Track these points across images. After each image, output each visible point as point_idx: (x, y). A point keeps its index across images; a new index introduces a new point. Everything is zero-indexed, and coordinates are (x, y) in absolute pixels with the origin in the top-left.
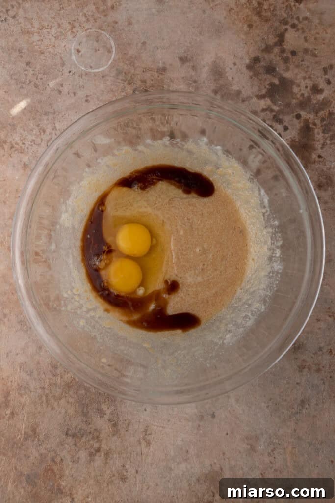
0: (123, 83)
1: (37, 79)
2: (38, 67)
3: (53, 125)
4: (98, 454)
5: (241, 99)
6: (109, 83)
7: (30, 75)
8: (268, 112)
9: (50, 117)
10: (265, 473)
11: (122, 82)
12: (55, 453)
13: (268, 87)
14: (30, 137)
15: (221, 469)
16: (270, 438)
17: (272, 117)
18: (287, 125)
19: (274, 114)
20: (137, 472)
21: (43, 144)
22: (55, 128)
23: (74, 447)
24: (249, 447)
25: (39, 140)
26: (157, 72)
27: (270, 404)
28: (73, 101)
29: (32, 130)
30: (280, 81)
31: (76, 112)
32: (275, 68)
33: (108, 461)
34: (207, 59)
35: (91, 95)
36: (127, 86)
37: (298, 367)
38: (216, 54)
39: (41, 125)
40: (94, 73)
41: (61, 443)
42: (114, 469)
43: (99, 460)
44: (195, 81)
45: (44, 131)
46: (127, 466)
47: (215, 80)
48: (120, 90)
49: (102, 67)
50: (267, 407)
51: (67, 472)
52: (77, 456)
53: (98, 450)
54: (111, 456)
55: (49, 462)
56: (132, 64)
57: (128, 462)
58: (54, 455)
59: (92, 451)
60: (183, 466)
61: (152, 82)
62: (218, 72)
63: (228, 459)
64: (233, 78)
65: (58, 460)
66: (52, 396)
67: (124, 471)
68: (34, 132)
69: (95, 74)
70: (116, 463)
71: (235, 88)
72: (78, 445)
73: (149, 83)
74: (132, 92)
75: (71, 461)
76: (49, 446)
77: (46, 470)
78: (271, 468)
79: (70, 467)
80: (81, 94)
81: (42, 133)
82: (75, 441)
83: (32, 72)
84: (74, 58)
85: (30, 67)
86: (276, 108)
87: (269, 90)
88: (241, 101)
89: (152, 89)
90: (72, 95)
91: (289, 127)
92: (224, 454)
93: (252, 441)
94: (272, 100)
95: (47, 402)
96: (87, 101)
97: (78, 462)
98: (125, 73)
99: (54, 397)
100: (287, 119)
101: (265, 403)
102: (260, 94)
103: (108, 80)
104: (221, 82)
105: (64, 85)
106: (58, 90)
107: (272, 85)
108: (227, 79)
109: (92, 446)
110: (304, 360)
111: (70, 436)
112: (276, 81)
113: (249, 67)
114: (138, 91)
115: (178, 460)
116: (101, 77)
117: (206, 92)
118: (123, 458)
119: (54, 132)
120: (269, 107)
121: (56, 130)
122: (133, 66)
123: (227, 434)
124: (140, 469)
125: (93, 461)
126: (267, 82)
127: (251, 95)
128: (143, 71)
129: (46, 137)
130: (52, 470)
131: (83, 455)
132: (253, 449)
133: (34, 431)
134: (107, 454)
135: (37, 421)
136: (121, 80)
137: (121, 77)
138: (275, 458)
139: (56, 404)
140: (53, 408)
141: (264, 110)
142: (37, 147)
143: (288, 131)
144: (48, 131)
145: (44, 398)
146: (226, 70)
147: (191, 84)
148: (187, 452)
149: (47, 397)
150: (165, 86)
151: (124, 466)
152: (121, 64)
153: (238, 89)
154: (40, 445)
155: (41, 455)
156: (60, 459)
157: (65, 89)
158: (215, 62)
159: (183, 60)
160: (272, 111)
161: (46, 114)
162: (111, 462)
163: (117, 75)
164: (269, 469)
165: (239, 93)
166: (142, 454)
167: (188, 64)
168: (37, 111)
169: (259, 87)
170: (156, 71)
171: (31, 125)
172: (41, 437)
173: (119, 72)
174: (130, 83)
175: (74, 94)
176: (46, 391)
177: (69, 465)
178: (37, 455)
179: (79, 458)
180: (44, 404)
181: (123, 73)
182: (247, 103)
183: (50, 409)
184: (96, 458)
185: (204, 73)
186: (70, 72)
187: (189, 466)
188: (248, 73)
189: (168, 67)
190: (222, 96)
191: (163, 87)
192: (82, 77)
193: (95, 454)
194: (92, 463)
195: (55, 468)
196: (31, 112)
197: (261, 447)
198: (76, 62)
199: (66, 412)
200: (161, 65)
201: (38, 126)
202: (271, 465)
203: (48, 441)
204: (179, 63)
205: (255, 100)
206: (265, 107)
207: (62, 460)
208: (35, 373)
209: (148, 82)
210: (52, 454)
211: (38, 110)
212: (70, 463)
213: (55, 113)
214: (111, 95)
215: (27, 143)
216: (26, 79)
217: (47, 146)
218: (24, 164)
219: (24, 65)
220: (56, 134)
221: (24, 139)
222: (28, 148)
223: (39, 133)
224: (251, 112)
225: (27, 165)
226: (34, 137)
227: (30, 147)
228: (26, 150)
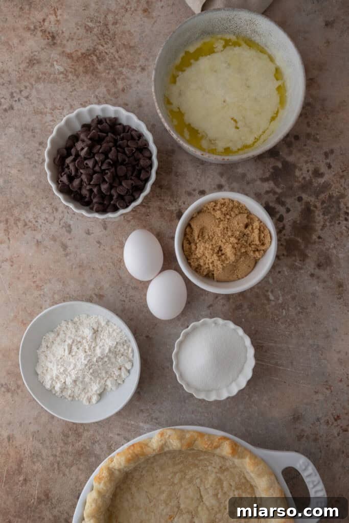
5: (245, 181)
8: (271, 194)
13: (271, 170)
14: (43, 216)
17: (275, 199)
18: (289, 207)
19: (277, 196)
21: (55, 222)
25: (51, 218)
26: (166, 154)
29: (45, 208)
30: (283, 164)
32: (279, 152)
37: (298, 436)
39: (53, 204)
45: (57, 210)
66: (64, 464)
68: (47, 211)
71: (240, 170)
76: (61, 509)
81: (55, 212)
85: (43, 148)
86: (279, 191)
87: (272, 174)
88: (245, 184)
91: (291, 209)
94: (275, 184)
95: (59, 469)
99: (66, 464)
100: (289, 201)
102: (264, 177)
107: (275, 168)
110: (303, 430)
112: (280, 165)
117: (213, 175)
119: (66, 210)
120: (272, 190)
126: (271, 166)
127: (255, 178)
129: (58, 215)
133: (47, 495)
135: (49, 486)
139: (68, 470)
140: (64, 475)
141: (267, 192)
142: (50, 225)
143: (290, 213)
144: (60, 210)
145: (56, 466)
147: (198, 166)
149: (58, 464)
150: (173, 168)
153: (243, 171)
154: (53, 508)
155: (55, 517)
160: (275, 193)
165: (244, 175)
169: (264, 170)
171: (44, 203)
172: (54, 501)
176: (58, 459)
178: (51, 517)
180: (55, 471)
182: (251, 185)
183: (62, 475)
190: (228, 179)
191: (171, 169)
196: (44, 191)
200: (169, 147)
201: (51, 204)
203: (61, 504)
205: (259, 182)
206: (268, 189)
215: (40, 221)
216: (39, 158)
217: (60, 224)
218: (37, 241)
219: (37, 145)
220: (68, 213)
221: (37, 217)
222: (41, 226)
223: (51, 211)
224: (255, 194)
225: (40, 242)
226: (47, 216)
227: (43, 225)
228: (39, 227)
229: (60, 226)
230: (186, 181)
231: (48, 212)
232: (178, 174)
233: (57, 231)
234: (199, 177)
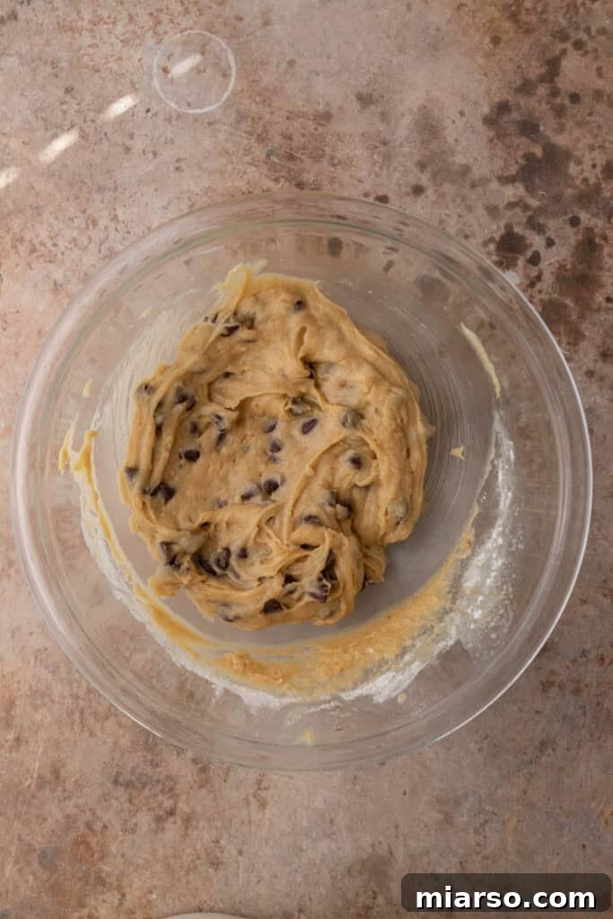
0: (248, 139)
1: (85, 121)
2: (88, 98)
3: (113, 212)
4: (171, 820)
5: (469, 181)
6: (221, 137)
7: (73, 112)
8: (518, 210)
9: (108, 195)
10: (466, 861)
11: (246, 135)
12: (94, 814)
13: (522, 161)
14: (69, 234)
15: (391, 853)
16: (480, 803)
17: (525, 219)
18: (552, 237)
19: (529, 213)
20: (240, 853)
22: (115, 218)
23: (127, 804)
24: (441, 817)
25: (83, 240)
26: (314, 120)
27: (485, 745)
28: (151, 167)
29: (71, 219)
30: (544, 150)
31: (156, 190)
32: (538, 126)
33: (190, 832)
34: (410, 101)
35: (186, 159)
36: (256, 145)
37: (541, 683)
38: (428, 92)
39: (89, 212)
40: (194, 115)
41: (105, 798)
42: (199, 846)
43: (172, 830)
44: (385, 143)
45: (95, 223)
46: (223, 842)
47: (423, 142)
48: (241, 152)
49: (209, 105)
50: (480, 750)
51: (113, 849)
52: (134, 821)
53: (172, 813)
54: (194, 823)
55: (82, 829)
56: (267, 103)
57: (226, 836)
58: (91, 818)
59: (161, 813)
60: (323, 845)
61: (303, 140)
62: (429, 128)
63: (404, 836)
64: (456, 140)
65: (98, 826)
66: (91, 713)
67: (217, 850)
68: (76, 224)
69: (196, 119)
70: (203, 835)
71: (460, 160)
72: (136, 801)
73: (298, 140)
74: (264, 156)
75: (122, 830)
76: (81, 802)
77: (77, 843)
78: (478, 854)
79: (120, 839)
80: (168, 154)
81: (91, 227)
82: (130, 794)
83: (76, 107)
84: (156, 83)
85: (74, 98)
86: (534, 203)
87: (522, 169)
88: (468, 186)
89: (302, 154)
90: (151, 156)
91: (556, 241)
92: (396, 827)
93: (447, 807)
94: (527, 188)
95: (81, 722)
96: (178, 169)
97: (134, 831)
98: (253, 119)
99: (95, 713)
100: (553, 225)
101: (476, 742)
102: (505, 175)
103: (219, 131)
104: (434, 146)
105: (135, 137)
106: (123, 145)
107: (529, 157)
108: (446, 142)
109: (160, 805)
110: (552, 672)
111: (121, 785)
112: (538, 152)
113: (488, 121)
114: (277, 155)
115: (314, 836)
116: (206, 125)
117: (404, 166)
118: (217, 829)
119: (113, 225)
120: (521, 201)
121: (118, 221)
122: (270, 105)
123: (405, 793)
124: (245, 848)
125: (162, 830)
126: (521, 153)
127: (489, 176)
128: (288, 118)
129: (97, 234)
130: (87, 844)
131: (144, 820)
132: (448, 820)
133: (56, 772)
134: (188, 820)
135: (62, 755)
136: (245, 133)
137: (245, 126)
138: (485, 837)
139: (98, 725)
140: (92, 734)
141: (511, 205)
142: (80, 253)
143: (554, 248)
144: (102, 223)
145: (77, 716)
146: (445, 125)
147: (376, 147)
148: (332, 821)
149: (82, 712)
150: (327, 149)
151: (217, 842)
152: (246, 101)
153: (464, 162)
154: (65, 798)
155: (68, 816)
156: (102, 824)
157: (138, 145)
158: (425, 107)
159: (365, 100)
160: (526, 207)
161: (100, 189)
162: (196, 833)
163: (238, 122)
164: (474, 856)
165: (466, 170)
166: (250, 822)
167: (372, 108)
168: (83, 182)
169: (506, 160)
170: (311, 117)
171: (72, 209)
172: (69, 785)
173: (242, 117)
174: (261, 139)
175: (155, 154)
176: (82, 703)
177: (118, 836)
178: (60, 817)
179: (136, 825)
180: (75, 727)
181: (249, 120)
182: (480, 189)
183: (87, 735)
184: (169, 825)
185: (404, 127)
186: (148, 111)
187: (334, 846)
188: (485, 132)
189: (334, 111)
190: (434, 175)
191: (324, 151)
192: (170, 122)
193: (166, 820)
194: (160, 835)
195: (93, 841)
196: (71, 185)
197: (462, 819)
198: (161, 94)
199: (115, 743)
200: (321, 108)
201: (84, 212)
202: (478, 849)
203: (81, 791)
204: (356, 106)
205: (495, 185)
206: (512, 200)
207: (105, 827)
208: (63, 670)
209: (295, 138)
210: (88, 816)
211: (86, 181)
212: (120, 833)
213: (116, 189)
214: (224, 160)
215: (62, 244)
216: (65, 119)
217: (100, 251)
218: (55, 283)
219: (60, 93)
220: (116, 229)
221: (57, 235)
222: (63, 254)
223: (84, 226)
224: (487, 208)
225: (61, 286)
226: (75, 234)
227: (68, 252)
228: (60, 256)
229: (101, 256)
230: (351, 176)
231: (78, 227)
232: (336, 161)
233: (94, 266)
234: (377, 169)
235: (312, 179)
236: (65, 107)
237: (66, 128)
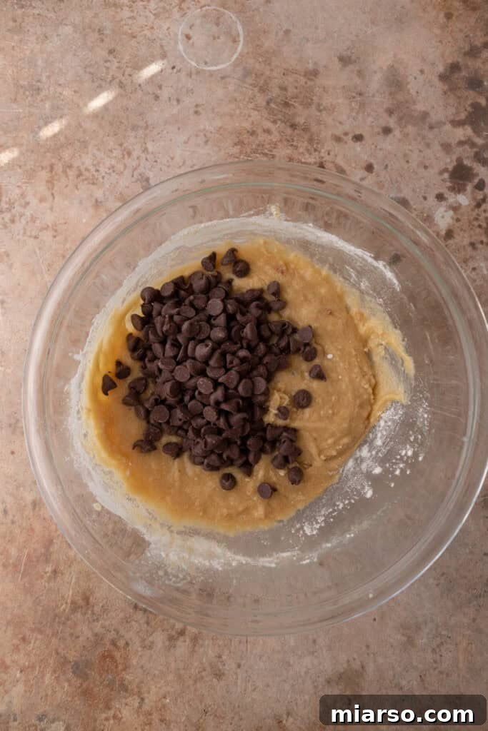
0: (252, 90)
1: (123, 75)
2: (127, 57)
3: (144, 145)
4: (181, 639)
5: (427, 124)
6: (231, 88)
7: (114, 68)
8: (467, 147)
9: (141, 132)
10: (425, 675)
11: (251, 87)
12: (118, 633)
13: (469, 109)
14: (108, 162)
15: (363, 667)
16: (437, 629)
17: (473, 154)
19: (476, 149)
20: (239, 666)
21: (126, 172)
22: (145, 150)
23: (146, 626)
24: (405, 639)
25: (120, 167)
26: (305, 76)
27: (442, 581)
28: (175, 111)
29: (111, 151)
30: (487, 100)
31: (179, 129)
32: (482, 82)
33: (196, 648)
34: (381, 62)
35: (203, 105)
36: (259, 95)
38: (395, 56)
39: (125, 145)
40: (209, 71)
41: (127, 620)
42: (204, 660)
43: (183, 647)
44: (361, 94)
45: (129, 154)
46: (224, 657)
47: (390, 94)
48: (247, 100)
49: (222, 63)
50: (437, 585)
51: (134, 662)
52: (151, 639)
53: (182, 633)
54: (200, 642)
55: (108, 646)
56: (268, 62)
57: (227, 652)
58: (115, 636)
59: (174, 633)
60: (307, 661)
61: (295, 90)
62: (395, 82)
63: (374, 654)
64: (417, 92)
65: (121, 643)
67: (219, 663)
68: (114, 155)
69: (211, 74)
70: (208, 651)
71: (420, 107)
72: (153, 623)
73: (291, 91)
74: (264, 103)
75: (141, 647)
76: (107, 623)
77: (104, 657)
78: (435, 669)
79: (140, 654)
80: (188, 101)
81: (126, 156)
82: (148, 617)
83: (117, 65)
84: (181, 47)
85: (115, 57)
86: (480, 141)
87: (470, 115)
88: (427, 128)
89: (295, 102)
90: (175, 103)
92: (368, 647)
93: (410, 632)
94: (474, 129)
96: (196, 112)
97: (150, 648)
98: (256, 75)
101: (435, 579)
102: (456, 119)
103: (229, 83)
104: (400, 97)
105: (163, 88)
106: (154, 94)
107: (476, 106)
108: (409, 93)
109: (173, 627)
111: (141, 610)
112: (483, 102)
113: (443, 78)
114: (275, 103)
115: (300, 653)
116: (219, 79)
117: (376, 112)
118: (219, 646)
119: (143, 156)
120: (469, 140)
121: (148, 153)
122: (269, 64)
123: (375, 620)
124: (243, 662)
125: (175, 647)
126: (469, 102)
127: (443, 120)
128: (284, 74)
129: (132, 163)
130: (112, 658)
131: (159, 638)
132: (410, 642)
133: (86, 599)
134: (195, 639)
135: (91, 585)
136: (251, 85)
137: (249, 80)
138: (441, 656)
141: (461, 143)
142: (117, 177)
144: (135, 154)
146: (409, 80)
147: (354, 97)
148: (314, 641)
150: (314, 98)
151: (220, 657)
152: (251, 61)
153: (424, 109)
154: (94, 620)
155: (96, 635)
156: (124, 642)
157: (165, 94)
158: (393, 66)
159: (345, 61)
160: (473, 145)
161: (134, 128)
162: (202, 650)
163: (245, 76)
164: (432, 671)
165: (425, 115)
166: (247, 642)
167: (351, 67)
168: (121, 122)
169: (457, 108)
170: (303, 74)
171: (111, 143)
172: (97, 609)
173: (247, 73)
174: (263, 90)
175: (178, 101)
177: (137, 651)
178: (90, 635)
179: (152, 643)
181: (253, 75)
182: (436, 130)
184: (179, 643)
185: (376, 83)
186: (173, 68)
187: (316, 662)
188: (441, 87)
189: (321, 69)
190: (400, 119)
191: (312, 100)
192: (191, 77)
193: (177, 639)
194: (172, 650)
195: (117, 655)
196: (111, 124)
197: (422, 640)
198: (184, 54)
200: (311, 66)
201: (121, 145)
202: (435, 665)
203: (107, 615)
204: (337, 65)
205: (448, 127)
206: (463, 139)
207: (127, 644)
209: (290, 90)
210: (112, 635)
211: (123, 121)
212: (140, 649)
213: (147, 127)
214: (233, 106)
215: (102, 169)
216: (107, 74)
217: (133, 176)
218: (96, 201)
219: (105, 53)
220: (147, 159)
221: (99, 163)
222: (103, 178)
223: (121, 156)
224: (442, 145)
225: (101, 202)
226: (113, 162)
227: (107, 176)
228: (101, 180)
229: (134, 179)
230: (334, 119)
231: (115, 157)
232: (322, 108)
233: (128, 187)
234: (354, 114)
235: (303, 121)
236: (108, 64)
237: (108, 80)
